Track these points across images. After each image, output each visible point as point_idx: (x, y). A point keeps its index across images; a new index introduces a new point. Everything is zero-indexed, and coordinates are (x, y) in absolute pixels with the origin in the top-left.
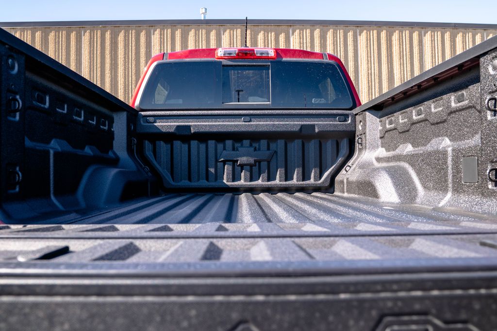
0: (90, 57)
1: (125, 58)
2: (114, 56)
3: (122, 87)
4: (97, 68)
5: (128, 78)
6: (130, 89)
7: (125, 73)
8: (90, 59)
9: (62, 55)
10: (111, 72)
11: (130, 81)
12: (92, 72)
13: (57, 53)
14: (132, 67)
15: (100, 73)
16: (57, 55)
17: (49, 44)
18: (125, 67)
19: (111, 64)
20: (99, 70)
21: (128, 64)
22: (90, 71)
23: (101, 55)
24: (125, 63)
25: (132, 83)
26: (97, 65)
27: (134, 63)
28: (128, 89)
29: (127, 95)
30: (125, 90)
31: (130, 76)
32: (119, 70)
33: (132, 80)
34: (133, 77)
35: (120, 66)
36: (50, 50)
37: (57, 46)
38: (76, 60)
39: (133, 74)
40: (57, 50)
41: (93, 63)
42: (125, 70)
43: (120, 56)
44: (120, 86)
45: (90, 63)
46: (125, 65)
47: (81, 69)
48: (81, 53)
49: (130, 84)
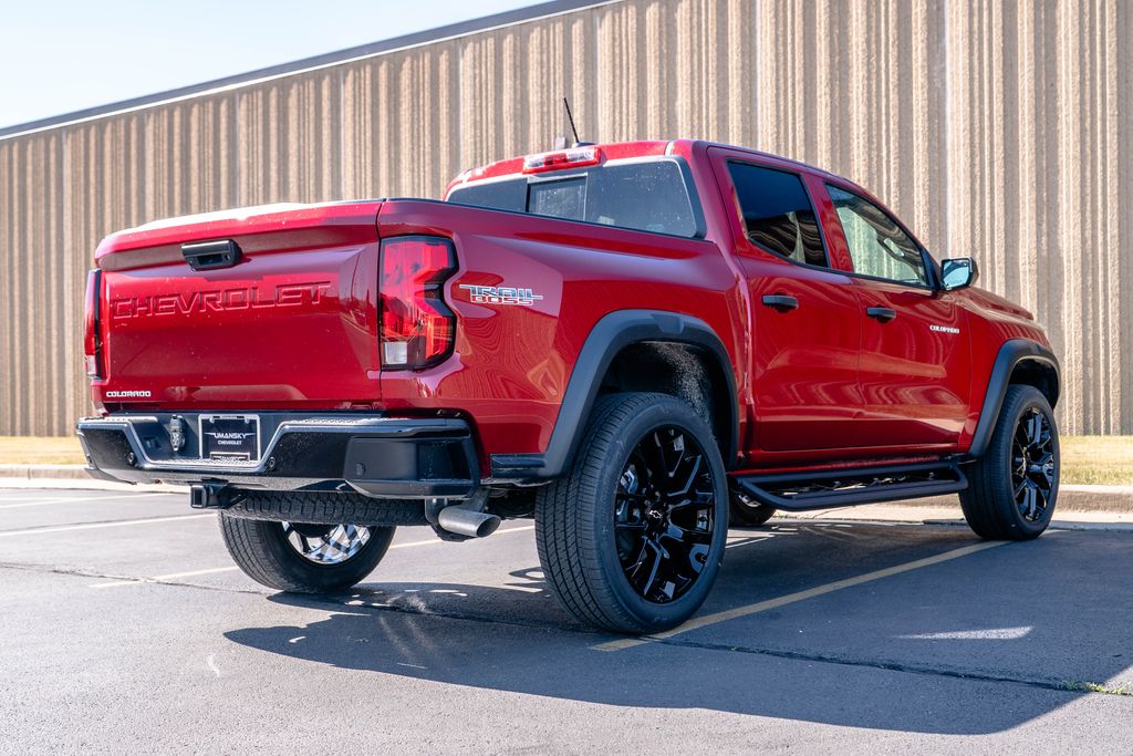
0: (777, 55)
1: (868, 41)
2: (840, 44)
3: (862, 130)
4: (793, 84)
5: (878, 103)
6: (884, 133)
7: (869, 86)
8: (777, 60)
9: (707, 62)
10: (832, 90)
11: (884, 111)
12: (782, 97)
13: (696, 57)
14: (887, 66)
15: (802, 97)
16: (696, 62)
17: (676, 35)
18: (869, 71)
19: (832, 66)
20: (799, 88)
21: (878, 60)
22: (777, 96)
23: (805, 44)
24: (869, 57)
25: (887, 114)
26: (794, 73)
27: (893, 52)
28: (879, 135)
29: (874, 153)
30: (870, 141)
31: (883, 94)
32: (854, 79)
33: (887, 106)
34: (891, 97)
35: (855, 68)
36: (679, 50)
37: (695, 36)
38: (743, 68)
39: (891, 87)
40: (696, 47)
41: (785, 70)
42: (869, 78)
43: (854, 40)
44: (855, 126)
45: (777, 70)
46: (869, 63)
47: (756, 91)
48: (755, 47)
49: (884, 118)
